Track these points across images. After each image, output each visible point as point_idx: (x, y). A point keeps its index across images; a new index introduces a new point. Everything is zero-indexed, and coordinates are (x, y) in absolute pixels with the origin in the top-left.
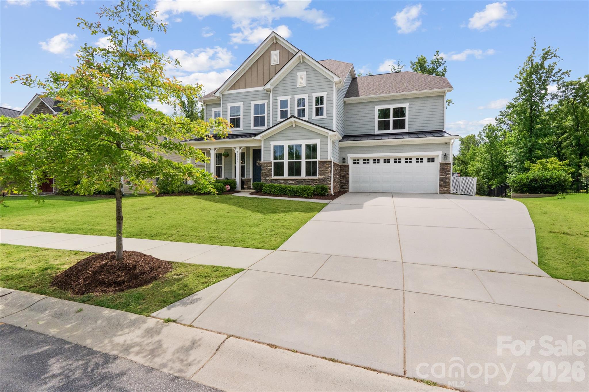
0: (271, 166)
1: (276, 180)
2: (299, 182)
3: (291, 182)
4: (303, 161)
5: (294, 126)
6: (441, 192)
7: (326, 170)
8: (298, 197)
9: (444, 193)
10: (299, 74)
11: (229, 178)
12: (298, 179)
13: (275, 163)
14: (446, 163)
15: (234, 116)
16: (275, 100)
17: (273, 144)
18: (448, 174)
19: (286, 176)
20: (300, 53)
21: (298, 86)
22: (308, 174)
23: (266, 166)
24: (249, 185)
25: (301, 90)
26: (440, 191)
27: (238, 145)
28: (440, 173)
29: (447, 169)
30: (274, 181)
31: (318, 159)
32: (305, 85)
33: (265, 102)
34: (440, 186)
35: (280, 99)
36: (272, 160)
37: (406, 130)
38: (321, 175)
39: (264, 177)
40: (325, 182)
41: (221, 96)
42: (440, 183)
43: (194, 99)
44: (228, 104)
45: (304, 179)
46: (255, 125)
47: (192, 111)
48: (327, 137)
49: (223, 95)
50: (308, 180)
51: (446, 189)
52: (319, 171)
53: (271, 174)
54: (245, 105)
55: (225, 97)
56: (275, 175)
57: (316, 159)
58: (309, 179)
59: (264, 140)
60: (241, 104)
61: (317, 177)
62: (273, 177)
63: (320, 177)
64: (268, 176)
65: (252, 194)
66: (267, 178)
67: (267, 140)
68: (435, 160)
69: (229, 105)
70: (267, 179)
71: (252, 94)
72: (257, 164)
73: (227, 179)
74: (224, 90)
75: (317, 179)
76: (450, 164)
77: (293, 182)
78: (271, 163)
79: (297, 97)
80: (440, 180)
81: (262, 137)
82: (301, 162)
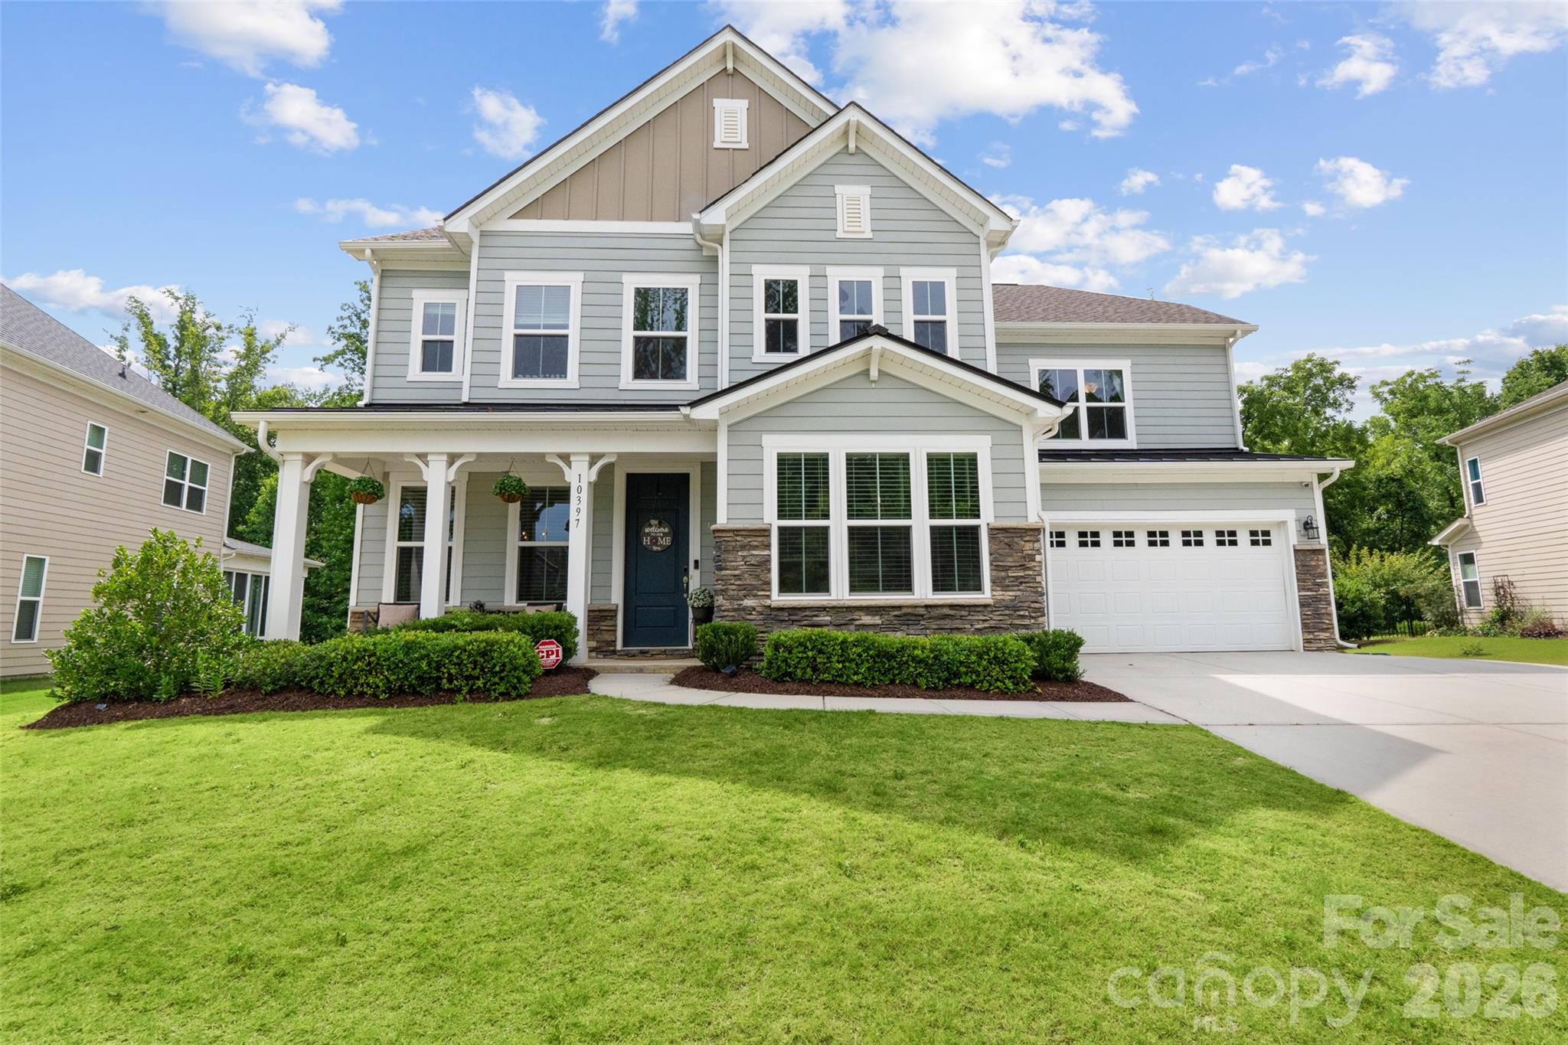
0: (768, 546)
1: (794, 610)
2: (909, 617)
3: (867, 619)
4: (921, 524)
5: (874, 374)
6: (1310, 645)
7: (1023, 567)
8: (970, 691)
9: (1319, 650)
10: (843, 191)
11: (488, 606)
12: (899, 607)
13: (781, 529)
14: (1315, 547)
15: (538, 327)
16: (742, 277)
17: (776, 444)
18: (1320, 585)
19: (840, 589)
20: (852, 115)
21: (840, 234)
22: (941, 583)
23: (743, 547)
24: (607, 637)
25: (853, 250)
26: (1307, 641)
27: (580, 446)
28: (1298, 580)
29: (1317, 566)
30: (785, 615)
31: (987, 518)
32: (870, 235)
33: (691, 283)
34: (1305, 626)
35: (762, 273)
36: (770, 517)
37: (1130, 443)
38: (1005, 588)
39: (732, 598)
40: (1023, 617)
41: (476, 239)
42: (1302, 614)
43: (209, 332)
44: (508, 276)
45: (926, 607)
46: (640, 372)
47: (194, 371)
48: (1019, 429)
49: (483, 234)
50: (946, 611)
51: (1323, 635)
52: (995, 567)
53: (769, 583)
54: (591, 287)
55: (496, 241)
56: (785, 587)
57: (978, 516)
58: (952, 606)
59: (731, 428)
60: (574, 280)
61: (986, 595)
62: (778, 598)
63: (999, 594)
64: (749, 591)
65: (682, 679)
66: (748, 602)
67: (744, 427)
68: (1273, 538)
69: (513, 280)
70: (744, 609)
71: (627, 243)
72: (646, 541)
73: (479, 606)
74: (493, 214)
75: (986, 606)
76: (1321, 552)
77: (877, 620)
78: (765, 532)
79: (836, 275)
80: (1302, 605)
81: (724, 412)
82: (908, 529)
